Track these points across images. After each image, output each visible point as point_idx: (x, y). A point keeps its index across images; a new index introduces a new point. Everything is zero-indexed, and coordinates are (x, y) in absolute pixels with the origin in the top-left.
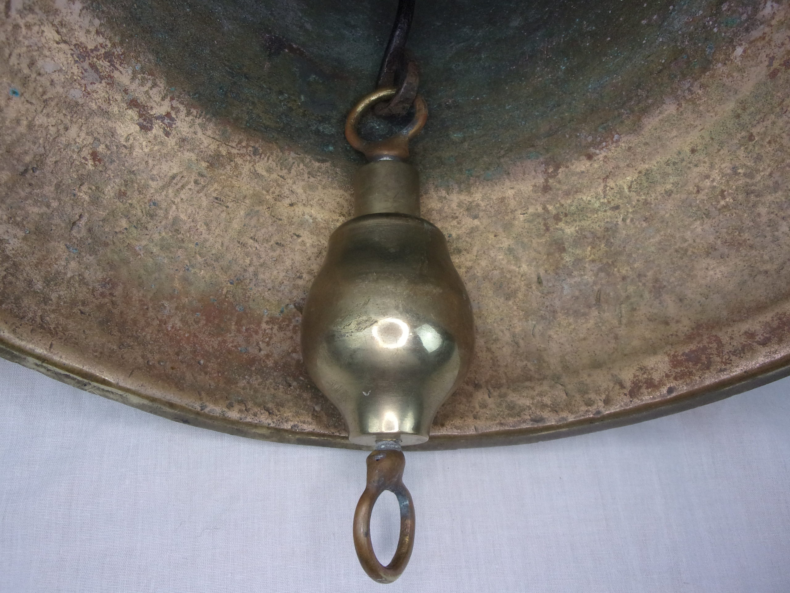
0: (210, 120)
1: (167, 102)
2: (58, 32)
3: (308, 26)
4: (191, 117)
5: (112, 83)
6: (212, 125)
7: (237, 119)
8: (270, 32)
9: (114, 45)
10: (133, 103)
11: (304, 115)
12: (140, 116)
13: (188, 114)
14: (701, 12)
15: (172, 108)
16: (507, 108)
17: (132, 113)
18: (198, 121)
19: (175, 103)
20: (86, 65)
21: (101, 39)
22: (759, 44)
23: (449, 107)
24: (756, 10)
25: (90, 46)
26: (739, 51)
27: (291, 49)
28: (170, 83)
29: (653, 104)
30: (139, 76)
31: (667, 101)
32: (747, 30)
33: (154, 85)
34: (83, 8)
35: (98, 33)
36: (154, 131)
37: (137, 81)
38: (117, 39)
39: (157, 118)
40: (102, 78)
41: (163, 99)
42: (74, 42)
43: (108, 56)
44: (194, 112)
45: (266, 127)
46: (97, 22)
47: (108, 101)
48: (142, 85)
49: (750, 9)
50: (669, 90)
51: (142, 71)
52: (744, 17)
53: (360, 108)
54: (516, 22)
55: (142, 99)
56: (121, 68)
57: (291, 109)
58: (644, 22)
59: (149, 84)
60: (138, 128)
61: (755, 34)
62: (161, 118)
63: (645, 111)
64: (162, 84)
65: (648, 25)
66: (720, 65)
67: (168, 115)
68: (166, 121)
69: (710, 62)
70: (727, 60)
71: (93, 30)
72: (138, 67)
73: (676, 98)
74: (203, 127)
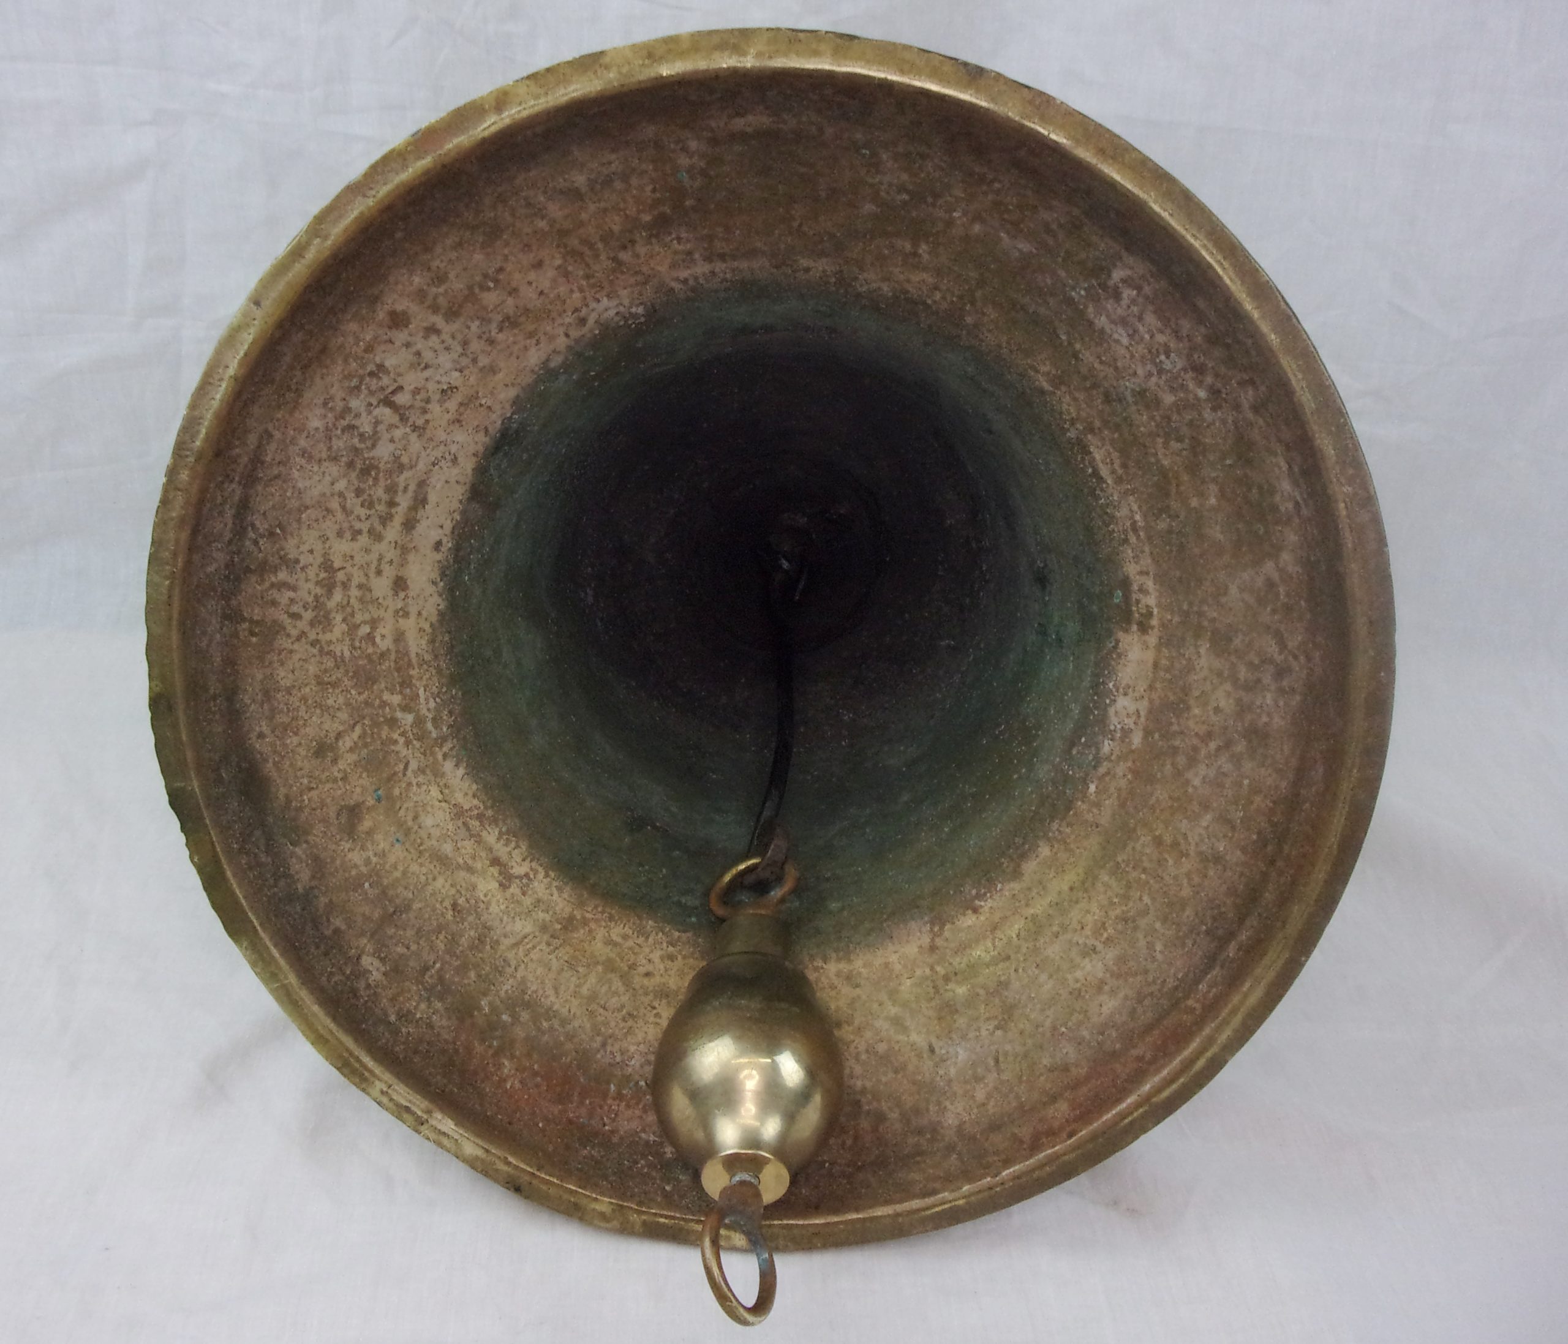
0: (566, 884)
1: (527, 863)
2: (442, 792)
3: (674, 809)
4: (549, 879)
5: (479, 841)
6: (568, 888)
7: (594, 886)
8: (632, 811)
9: (486, 808)
10: (496, 862)
11: (665, 887)
12: (500, 873)
13: (547, 876)
14: (1058, 759)
15: (531, 869)
16: (890, 874)
17: (494, 871)
18: (555, 884)
19: (534, 864)
20: (460, 823)
21: (476, 802)
22: (1107, 779)
23: (828, 880)
24: (1098, 749)
25: (466, 807)
26: (1092, 788)
27: (654, 827)
28: (530, 847)
29: (1030, 849)
30: (505, 837)
31: (1041, 843)
32: (1095, 767)
33: (517, 847)
34: (466, 774)
35: (474, 796)
36: (511, 890)
37: (502, 842)
38: (489, 804)
39: (516, 877)
40: (471, 836)
41: (524, 860)
42: (453, 802)
43: (480, 817)
44: (552, 874)
45: (624, 895)
46: (475, 787)
47: (474, 858)
48: (506, 845)
49: (1093, 749)
50: (1042, 834)
51: (508, 832)
52: (1091, 757)
53: (727, 878)
54: (905, 797)
55: (505, 859)
56: (488, 828)
57: (651, 880)
58: (1015, 776)
59: (513, 845)
60: (497, 885)
61: (1102, 770)
62: (520, 878)
63: (1023, 856)
64: (524, 847)
65: (1020, 778)
66: (1080, 803)
67: (527, 875)
68: (525, 881)
69: (1071, 802)
70: (1084, 797)
71: (470, 793)
72: (504, 830)
73: (1048, 839)
74: (560, 889)
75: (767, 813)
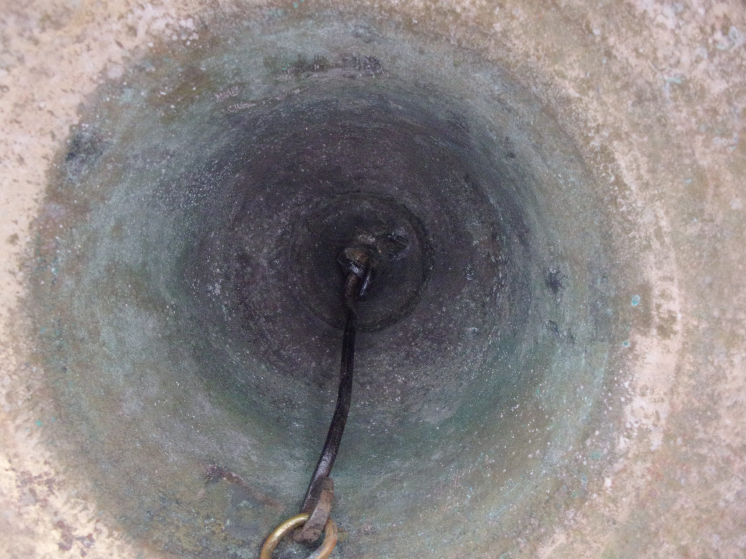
0: (128, 542)
1: (92, 525)
2: (10, 461)
3: (254, 458)
4: (111, 539)
5: (45, 504)
6: (130, 547)
7: (155, 542)
8: (214, 463)
9: (57, 473)
10: (60, 525)
11: (225, 539)
12: (63, 536)
13: (110, 535)
14: (571, 447)
15: (96, 530)
16: (419, 535)
17: (56, 534)
18: (118, 543)
19: (100, 526)
20: (26, 490)
21: (46, 468)
22: (624, 475)
23: (367, 534)
24: (613, 446)
25: (35, 474)
26: (608, 482)
27: (230, 477)
28: (100, 507)
29: (545, 534)
30: (73, 500)
31: (557, 530)
32: (610, 463)
33: (85, 508)
34: (39, 443)
35: (46, 463)
36: (72, 551)
37: (69, 505)
38: (61, 469)
39: (78, 539)
40: (37, 501)
41: (89, 521)
42: (22, 470)
43: (49, 483)
44: (116, 534)
45: (183, 550)
46: (48, 454)
47: (36, 522)
48: (73, 508)
49: (608, 443)
50: (557, 519)
51: (77, 496)
52: (605, 451)
53: (279, 533)
55: (69, 520)
56: (57, 493)
57: (214, 533)
58: (530, 456)
59: (79, 508)
60: (57, 547)
61: (618, 466)
62: (82, 539)
63: (539, 539)
64: (92, 507)
65: (534, 458)
66: (595, 496)
67: (90, 537)
68: (86, 542)
69: (586, 493)
70: (600, 490)
71: (42, 460)
72: (74, 493)
73: (565, 527)
74: (121, 549)
75: (322, 471)
